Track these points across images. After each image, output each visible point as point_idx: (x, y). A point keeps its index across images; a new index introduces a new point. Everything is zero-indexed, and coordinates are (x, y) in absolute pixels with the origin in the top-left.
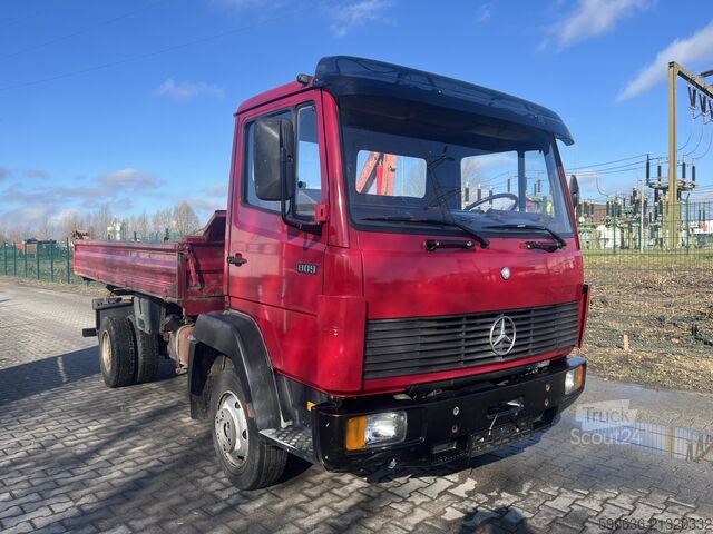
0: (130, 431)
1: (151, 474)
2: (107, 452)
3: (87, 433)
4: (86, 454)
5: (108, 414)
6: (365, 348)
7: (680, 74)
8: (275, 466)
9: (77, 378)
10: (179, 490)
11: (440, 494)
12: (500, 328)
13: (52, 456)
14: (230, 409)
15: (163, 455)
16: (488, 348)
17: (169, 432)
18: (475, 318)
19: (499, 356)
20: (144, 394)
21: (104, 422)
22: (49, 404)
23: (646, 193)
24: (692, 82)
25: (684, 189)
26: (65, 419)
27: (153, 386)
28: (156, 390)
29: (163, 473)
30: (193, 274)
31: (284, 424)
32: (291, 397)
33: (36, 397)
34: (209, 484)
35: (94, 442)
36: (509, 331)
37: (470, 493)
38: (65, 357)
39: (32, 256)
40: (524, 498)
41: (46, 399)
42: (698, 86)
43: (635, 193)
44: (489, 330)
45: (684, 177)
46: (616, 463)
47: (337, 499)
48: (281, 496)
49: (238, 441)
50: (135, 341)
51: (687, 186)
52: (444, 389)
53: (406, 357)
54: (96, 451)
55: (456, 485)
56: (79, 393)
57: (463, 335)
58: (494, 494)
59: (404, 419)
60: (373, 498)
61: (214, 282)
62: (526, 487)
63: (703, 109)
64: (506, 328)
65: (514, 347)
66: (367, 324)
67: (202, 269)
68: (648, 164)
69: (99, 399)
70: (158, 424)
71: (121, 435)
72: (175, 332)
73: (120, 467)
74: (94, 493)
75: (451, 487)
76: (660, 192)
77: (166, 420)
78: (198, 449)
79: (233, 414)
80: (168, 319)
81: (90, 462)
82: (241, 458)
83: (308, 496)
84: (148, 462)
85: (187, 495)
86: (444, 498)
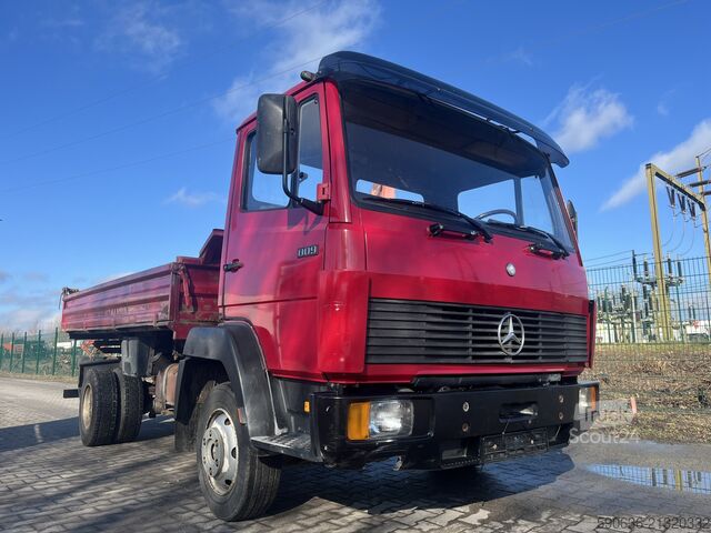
0: (107, 478)
1: (127, 511)
2: (79, 495)
3: (60, 480)
4: (56, 495)
5: (83, 466)
6: (368, 328)
7: (657, 174)
8: (266, 487)
9: (52, 440)
10: (157, 522)
11: (450, 523)
12: (508, 326)
13: (19, 497)
14: (219, 427)
15: (141, 496)
16: (496, 346)
17: (148, 479)
18: (481, 311)
19: (508, 356)
20: (124, 451)
21: (78, 472)
22: (21, 458)
23: (634, 288)
24: (670, 182)
25: (671, 284)
26: (36, 470)
27: (134, 444)
28: (137, 448)
29: (139, 509)
30: (186, 295)
31: (278, 431)
32: (287, 400)
33: (9, 453)
34: (191, 518)
35: (68, 486)
36: (518, 332)
37: (483, 522)
38: (43, 426)
39: (18, 356)
40: (544, 524)
41: (19, 455)
42: (676, 186)
43: (623, 290)
44: (497, 327)
45: (670, 272)
46: (640, 496)
47: (335, 527)
48: (273, 525)
49: (226, 461)
50: (119, 393)
51: (674, 281)
52: (452, 387)
53: (410, 342)
54: (69, 493)
55: (467, 515)
56: (54, 450)
57: (470, 328)
58: (511, 521)
59: (410, 410)
60: (375, 526)
61: (207, 307)
62: (545, 515)
63: (683, 207)
64: (515, 328)
65: (523, 350)
66: (370, 302)
67: (196, 291)
68: (634, 260)
69: (75, 455)
70: (137, 473)
71: (95, 482)
72: (163, 371)
73: (94, 505)
74: (62, 525)
75: (462, 517)
76: (648, 287)
77: (147, 470)
78: (180, 491)
79: (223, 432)
80: (157, 357)
81: (59, 501)
82: (228, 482)
83: (302, 525)
84: (124, 501)
85: (166, 527)
86: (455, 526)
